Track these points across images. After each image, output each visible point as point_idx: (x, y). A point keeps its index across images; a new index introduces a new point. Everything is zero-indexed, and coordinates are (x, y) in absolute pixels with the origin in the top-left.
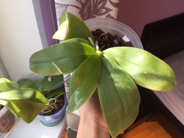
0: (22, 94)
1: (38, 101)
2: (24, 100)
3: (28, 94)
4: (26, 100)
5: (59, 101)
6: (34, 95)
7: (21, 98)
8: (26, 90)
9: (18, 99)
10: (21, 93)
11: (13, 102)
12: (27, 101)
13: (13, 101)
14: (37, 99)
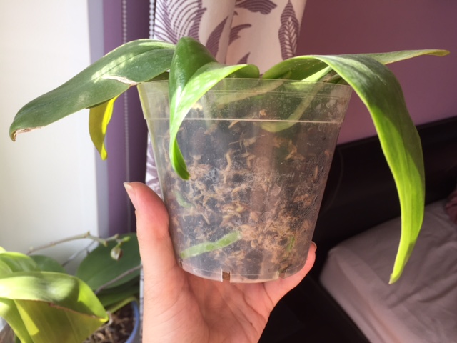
0: (46, 288)
1: (83, 309)
2: (49, 304)
3: (60, 289)
4: (54, 305)
5: (118, 321)
6: (75, 292)
7: (43, 298)
8: (56, 277)
9: (36, 299)
10: (43, 284)
11: (22, 306)
12: (58, 307)
13: (23, 302)
14: (81, 304)
